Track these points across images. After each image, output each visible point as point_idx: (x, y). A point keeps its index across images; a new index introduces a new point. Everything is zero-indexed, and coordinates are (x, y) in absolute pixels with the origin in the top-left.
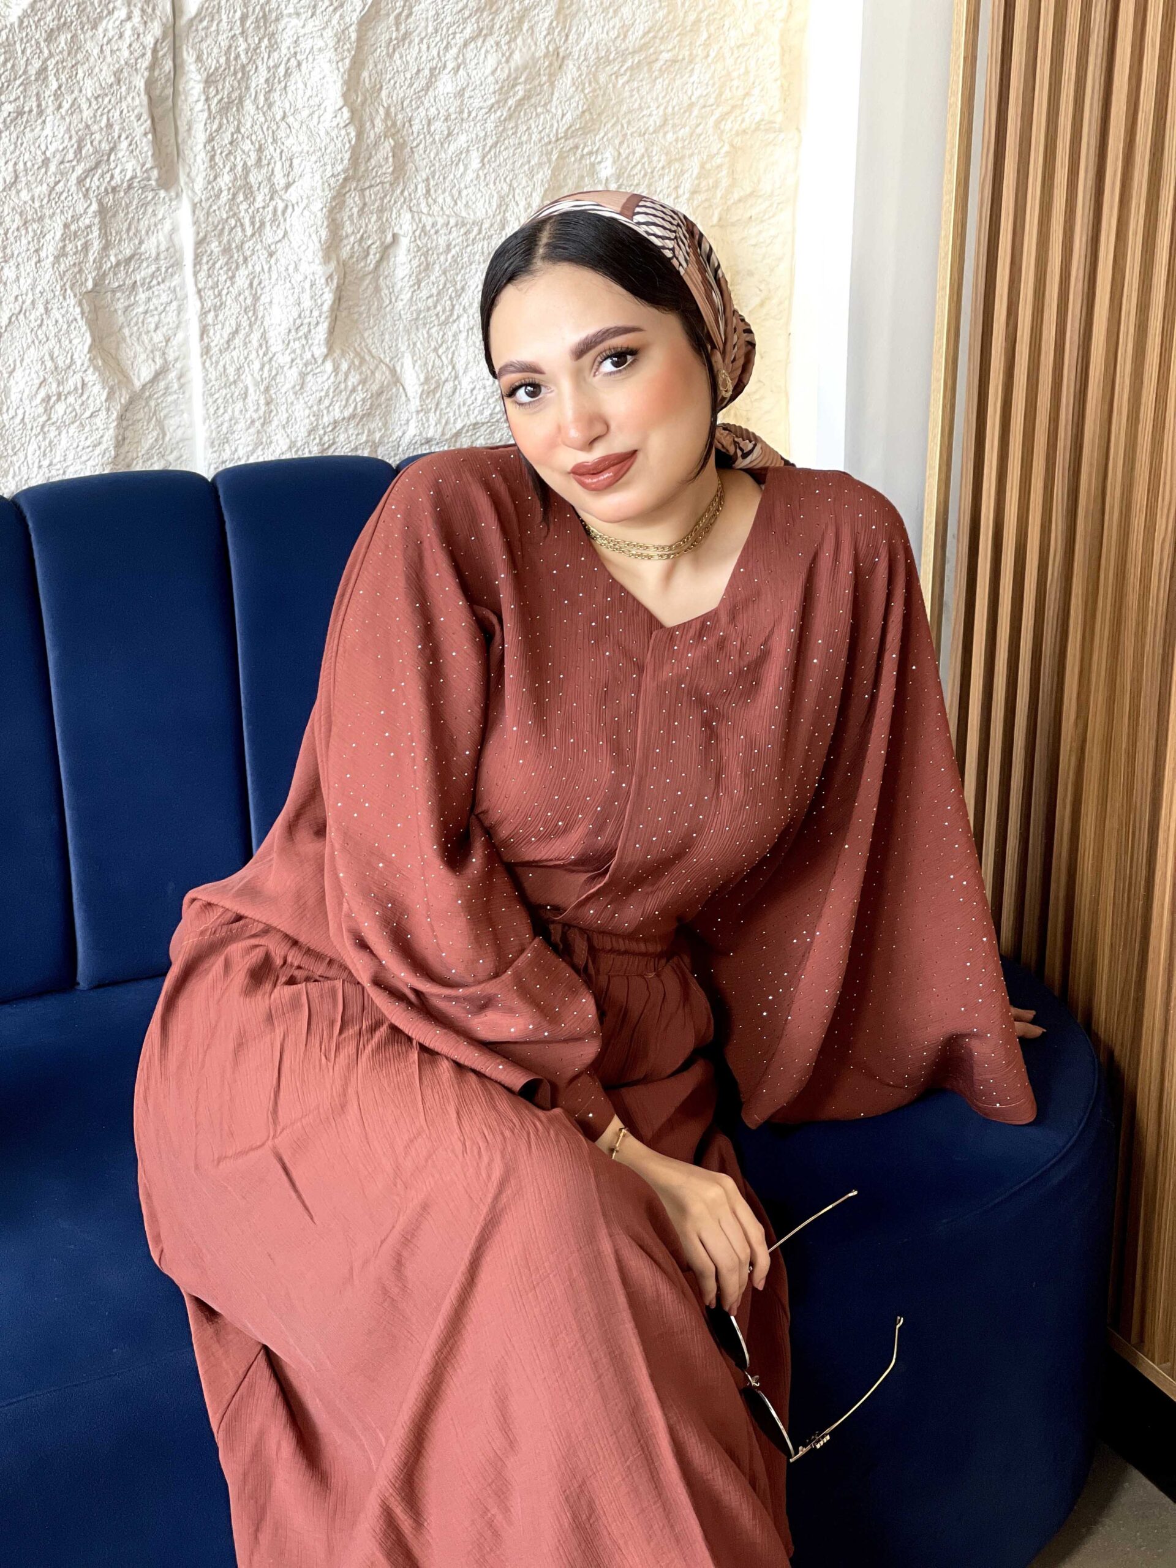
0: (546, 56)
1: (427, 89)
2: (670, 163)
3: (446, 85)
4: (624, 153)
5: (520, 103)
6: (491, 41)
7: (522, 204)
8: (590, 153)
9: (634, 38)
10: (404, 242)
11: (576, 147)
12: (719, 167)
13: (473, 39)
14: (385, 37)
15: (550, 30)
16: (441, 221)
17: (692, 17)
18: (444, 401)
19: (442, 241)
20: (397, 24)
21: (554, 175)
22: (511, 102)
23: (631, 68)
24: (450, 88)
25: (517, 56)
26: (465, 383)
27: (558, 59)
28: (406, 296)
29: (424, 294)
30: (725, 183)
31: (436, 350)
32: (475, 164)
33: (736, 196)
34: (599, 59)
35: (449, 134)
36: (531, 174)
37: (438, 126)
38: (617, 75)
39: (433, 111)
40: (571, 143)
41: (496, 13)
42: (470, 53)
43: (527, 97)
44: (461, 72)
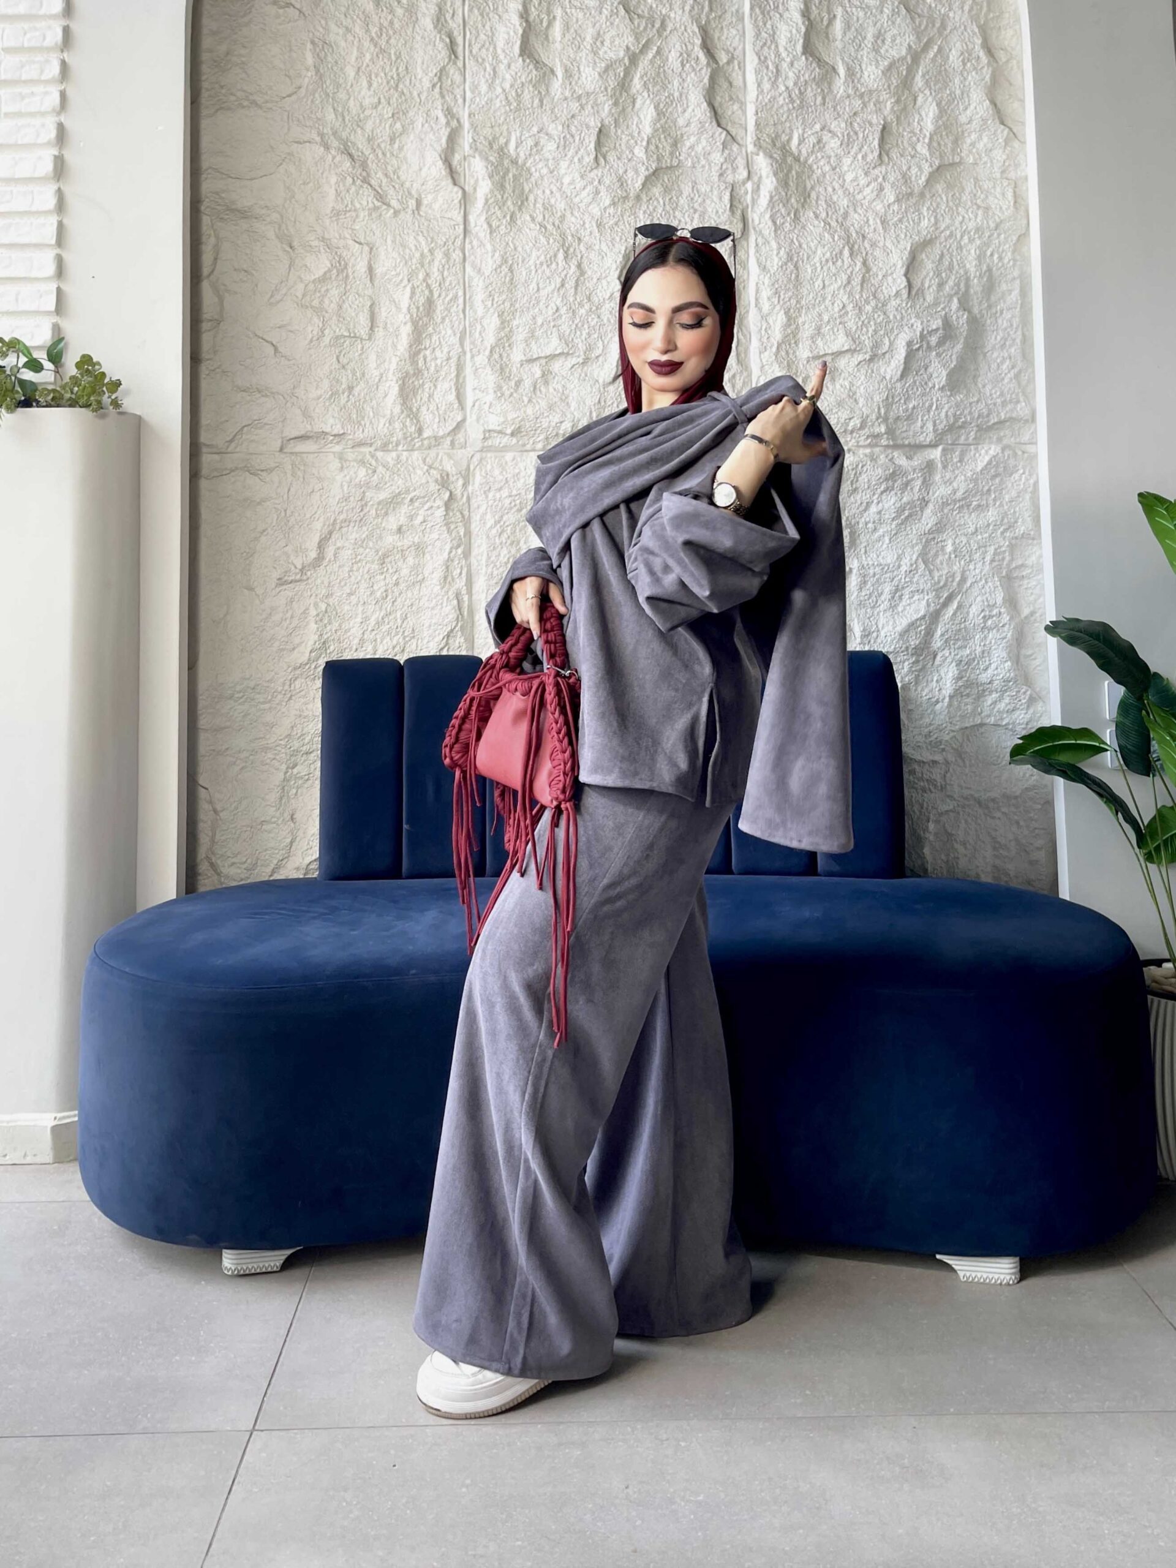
0: (918, 500)
1: (865, 510)
2: (979, 548)
3: (873, 509)
4: (957, 541)
5: (907, 518)
6: (893, 493)
7: (908, 558)
8: (941, 541)
9: (959, 495)
10: (854, 571)
11: (934, 538)
12: (1005, 551)
13: (885, 491)
14: (846, 489)
15: (920, 490)
16: (870, 563)
17: (986, 488)
18: (872, 641)
19: (871, 572)
20: (852, 483)
21: (924, 547)
22: (903, 517)
23: (959, 507)
24: (875, 510)
25: (905, 499)
26: (883, 634)
27: (924, 503)
28: (855, 594)
29: (863, 594)
30: (1008, 559)
31: (869, 618)
32: (887, 541)
33: (1014, 565)
34: (943, 503)
35: (875, 529)
36: (913, 547)
37: (870, 525)
38: (953, 510)
39: (868, 519)
40: (931, 536)
41: (895, 481)
42: (884, 497)
43: (910, 515)
44: (880, 504)
